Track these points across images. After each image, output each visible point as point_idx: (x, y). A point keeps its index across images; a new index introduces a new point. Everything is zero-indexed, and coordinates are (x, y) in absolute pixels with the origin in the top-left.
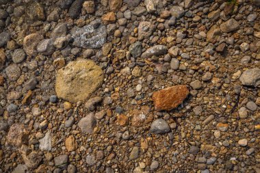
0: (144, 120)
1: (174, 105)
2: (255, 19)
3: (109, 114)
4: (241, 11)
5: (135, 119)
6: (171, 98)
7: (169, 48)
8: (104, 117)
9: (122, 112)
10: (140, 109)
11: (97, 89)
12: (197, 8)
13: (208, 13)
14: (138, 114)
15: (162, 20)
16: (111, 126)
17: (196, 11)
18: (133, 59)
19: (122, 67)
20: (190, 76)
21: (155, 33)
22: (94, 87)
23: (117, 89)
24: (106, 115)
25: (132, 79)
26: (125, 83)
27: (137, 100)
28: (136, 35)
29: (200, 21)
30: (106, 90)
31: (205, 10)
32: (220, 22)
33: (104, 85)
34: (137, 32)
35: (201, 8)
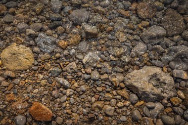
0: (18, 109)
1: (37, 119)
2: (124, 121)
3: (9, 88)
4: (123, 109)
5: (16, 104)
6: (39, 113)
7: (70, 88)
8: (5, 87)
9: (15, 94)
10: (24, 102)
11: (19, 70)
12: (106, 84)
13: (108, 92)
14: (20, 103)
15: (84, 72)
16: (3, 94)
17: (103, 85)
18: (50, 75)
19: (41, 73)
20: (62, 113)
21: (73, 74)
22: (19, 68)
23: (27, 80)
24: (8, 87)
25: (38, 83)
26: (34, 82)
27: (28, 96)
28: (65, 65)
29: (100, 92)
30: (22, 75)
31: (108, 89)
32: (107, 103)
33: (24, 72)
34: (67, 65)
35: (107, 86)
